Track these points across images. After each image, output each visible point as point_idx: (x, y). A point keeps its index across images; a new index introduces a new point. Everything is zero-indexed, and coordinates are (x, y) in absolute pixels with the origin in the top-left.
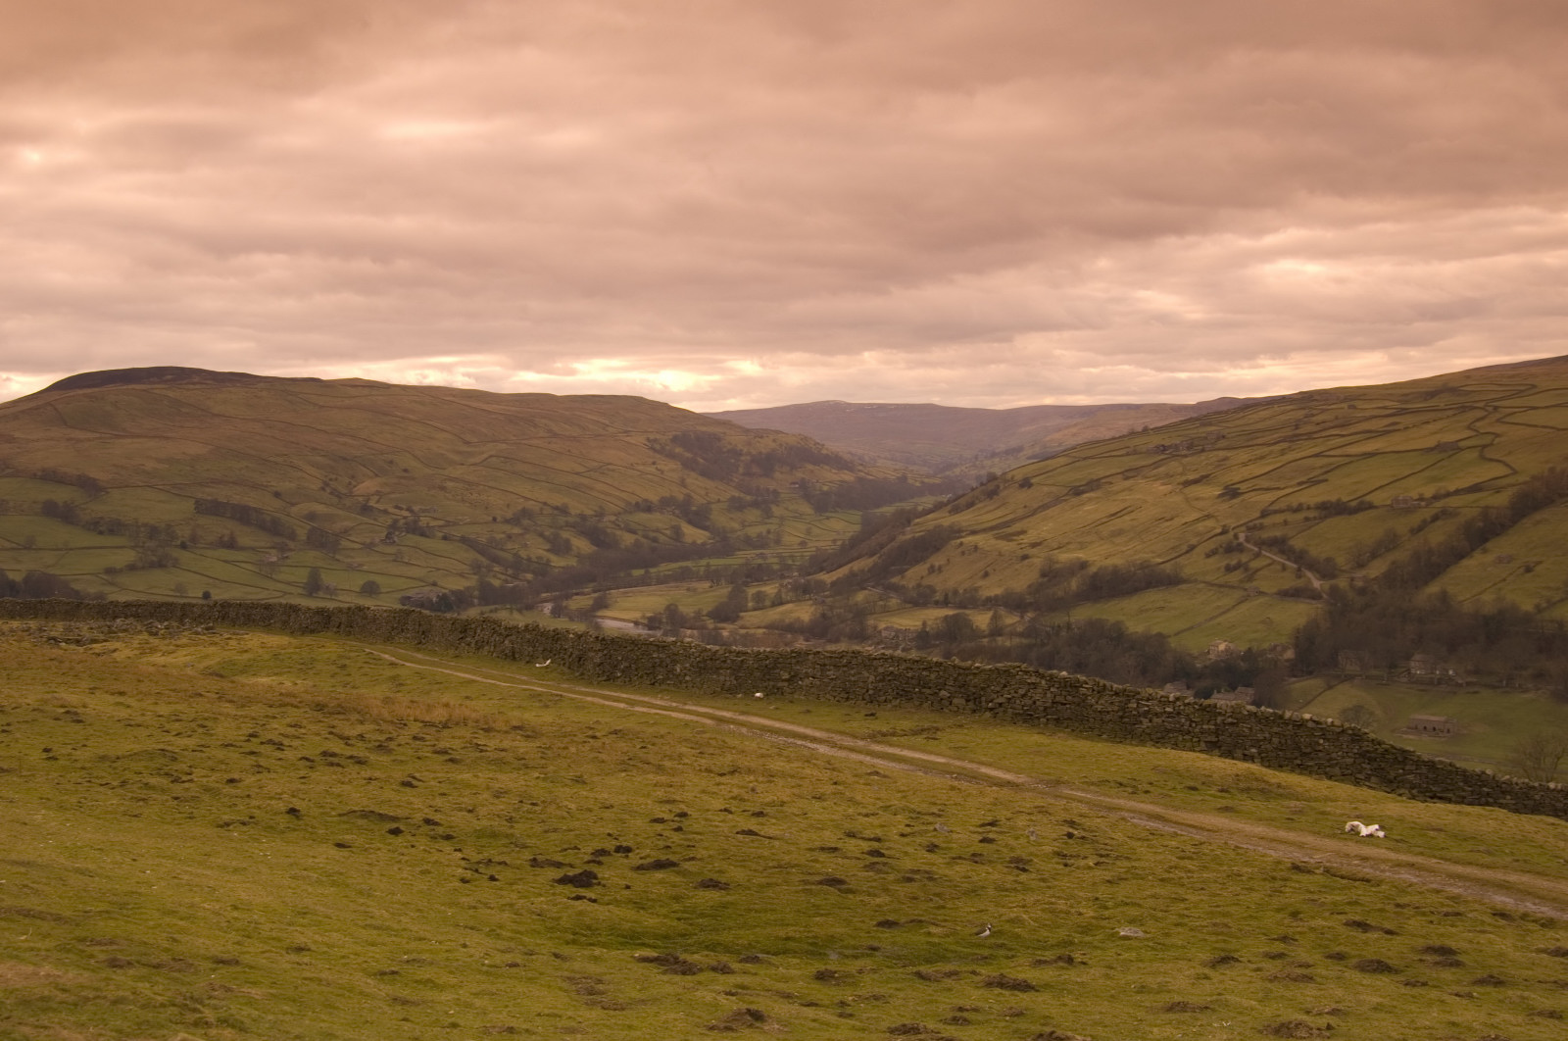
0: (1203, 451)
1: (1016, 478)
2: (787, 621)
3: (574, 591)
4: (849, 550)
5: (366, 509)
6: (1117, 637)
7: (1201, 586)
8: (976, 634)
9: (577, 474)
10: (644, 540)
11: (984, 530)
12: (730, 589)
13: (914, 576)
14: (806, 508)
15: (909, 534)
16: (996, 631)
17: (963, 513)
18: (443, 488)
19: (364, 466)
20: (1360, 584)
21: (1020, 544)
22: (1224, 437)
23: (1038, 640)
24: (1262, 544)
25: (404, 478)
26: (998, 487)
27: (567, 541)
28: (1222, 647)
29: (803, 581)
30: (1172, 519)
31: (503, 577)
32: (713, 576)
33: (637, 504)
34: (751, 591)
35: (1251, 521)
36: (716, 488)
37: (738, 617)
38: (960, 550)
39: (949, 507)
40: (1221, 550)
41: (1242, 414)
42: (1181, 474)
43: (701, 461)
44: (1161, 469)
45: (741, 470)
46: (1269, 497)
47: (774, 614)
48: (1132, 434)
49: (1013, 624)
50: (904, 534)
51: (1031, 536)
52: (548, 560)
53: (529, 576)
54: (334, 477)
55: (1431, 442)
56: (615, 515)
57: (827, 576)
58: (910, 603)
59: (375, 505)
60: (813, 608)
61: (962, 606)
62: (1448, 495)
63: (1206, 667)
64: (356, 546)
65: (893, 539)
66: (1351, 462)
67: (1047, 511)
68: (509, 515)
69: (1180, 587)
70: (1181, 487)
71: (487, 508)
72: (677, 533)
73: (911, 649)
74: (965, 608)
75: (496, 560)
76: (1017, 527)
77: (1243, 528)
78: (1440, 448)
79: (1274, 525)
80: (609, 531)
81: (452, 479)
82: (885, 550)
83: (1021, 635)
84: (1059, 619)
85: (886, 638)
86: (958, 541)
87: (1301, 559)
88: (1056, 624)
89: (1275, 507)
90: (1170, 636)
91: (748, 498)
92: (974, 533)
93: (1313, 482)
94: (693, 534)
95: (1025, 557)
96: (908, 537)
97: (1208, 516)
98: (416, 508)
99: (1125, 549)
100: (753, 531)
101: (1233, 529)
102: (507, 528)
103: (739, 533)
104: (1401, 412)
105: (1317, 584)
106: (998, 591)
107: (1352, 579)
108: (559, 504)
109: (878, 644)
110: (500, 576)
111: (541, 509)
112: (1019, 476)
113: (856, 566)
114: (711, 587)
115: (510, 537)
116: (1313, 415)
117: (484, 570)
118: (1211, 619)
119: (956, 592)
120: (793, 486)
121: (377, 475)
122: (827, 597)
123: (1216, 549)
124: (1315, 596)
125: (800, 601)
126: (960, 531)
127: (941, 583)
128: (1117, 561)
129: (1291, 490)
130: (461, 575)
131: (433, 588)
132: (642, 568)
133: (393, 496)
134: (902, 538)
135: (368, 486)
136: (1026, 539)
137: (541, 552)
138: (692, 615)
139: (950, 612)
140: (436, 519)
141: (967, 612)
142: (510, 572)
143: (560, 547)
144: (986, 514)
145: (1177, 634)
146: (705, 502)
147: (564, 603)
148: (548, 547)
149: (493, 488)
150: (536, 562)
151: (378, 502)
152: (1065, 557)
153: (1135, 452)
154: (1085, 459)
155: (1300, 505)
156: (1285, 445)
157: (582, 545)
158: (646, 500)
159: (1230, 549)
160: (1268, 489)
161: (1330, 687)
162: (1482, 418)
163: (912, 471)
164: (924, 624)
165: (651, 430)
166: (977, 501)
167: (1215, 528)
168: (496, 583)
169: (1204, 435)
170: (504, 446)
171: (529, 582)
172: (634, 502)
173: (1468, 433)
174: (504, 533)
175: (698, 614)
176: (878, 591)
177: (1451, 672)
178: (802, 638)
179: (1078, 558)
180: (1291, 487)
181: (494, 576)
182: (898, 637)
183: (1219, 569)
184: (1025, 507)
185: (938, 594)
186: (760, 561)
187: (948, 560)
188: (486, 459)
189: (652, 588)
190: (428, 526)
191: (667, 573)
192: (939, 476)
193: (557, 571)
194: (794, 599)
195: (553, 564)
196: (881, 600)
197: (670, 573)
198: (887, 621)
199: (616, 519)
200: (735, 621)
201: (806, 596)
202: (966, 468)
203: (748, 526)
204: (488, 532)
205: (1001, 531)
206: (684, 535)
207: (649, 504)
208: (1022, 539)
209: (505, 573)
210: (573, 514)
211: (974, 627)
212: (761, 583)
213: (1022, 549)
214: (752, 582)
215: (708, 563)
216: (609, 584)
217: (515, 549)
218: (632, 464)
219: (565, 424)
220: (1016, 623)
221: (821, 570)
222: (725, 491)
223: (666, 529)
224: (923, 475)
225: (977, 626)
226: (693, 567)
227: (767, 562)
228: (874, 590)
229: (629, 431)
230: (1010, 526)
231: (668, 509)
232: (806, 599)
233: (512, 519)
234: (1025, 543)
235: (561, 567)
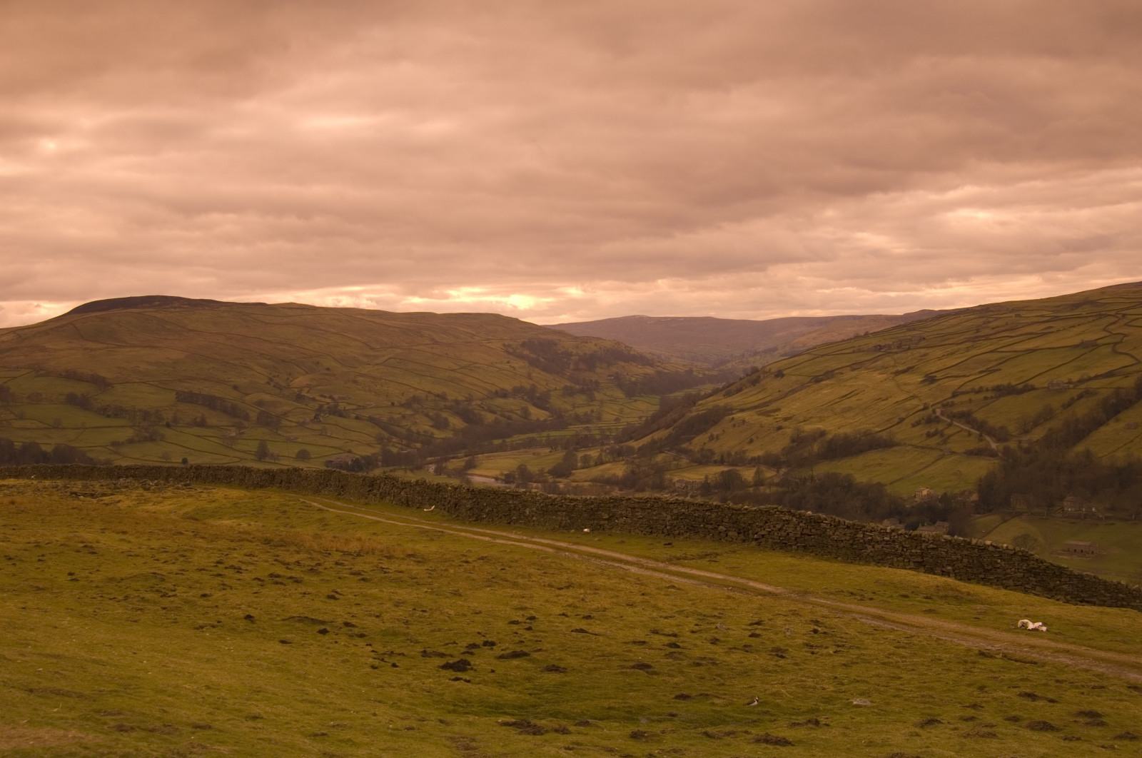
0: (909, 349)
1: (772, 371)
2: (606, 476)
3: (451, 456)
4: (651, 425)
5: (299, 398)
6: (848, 486)
7: (909, 448)
8: (745, 485)
9: (453, 370)
10: (501, 419)
11: (749, 409)
12: (564, 453)
13: (698, 442)
14: (620, 394)
15: (695, 412)
16: (759, 482)
17: (734, 396)
18: (355, 382)
19: (298, 366)
20: (1025, 445)
21: (777, 418)
22: (924, 339)
23: (790, 488)
24: (953, 416)
25: (327, 374)
26: (759, 377)
27: (446, 420)
28: (925, 492)
29: (617, 447)
30: (887, 399)
31: (400, 446)
32: (552, 444)
33: (496, 392)
34: (580, 455)
35: (945, 400)
36: (554, 380)
37: (571, 473)
38: (732, 423)
39: (724, 392)
40: (923, 421)
41: (937, 322)
42: (894, 366)
43: (543, 360)
44: (879, 363)
45: (572, 367)
46: (958, 382)
47: (596, 472)
48: (857, 337)
49: (772, 477)
50: (691, 412)
51: (784, 413)
52: (432, 434)
53: (418, 445)
54: (277, 374)
55: (1077, 341)
56: (480, 400)
57: (635, 443)
58: (696, 462)
59: (306, 395)
60: (626, 466)
61: (734, 464)
62: (1090, 379)
63: (913, 507)
64: (294, 424)
65: (683, 416)
66: (1019, 356)
67: (796, 394)
68: (403, 401)
69: (893, 449)
70: (893, 376)
71: (387, 396)
72: (526, 413)
73: (697, 496)
74: (736, 465)
75: (394, 434)
76: (773, 406)
77: (939, 405)
78: (1083, 345)
79: (962, 403)
80: (476, 411)
81: (362, 375)
82: (678, 423)
83: (777, 485)
84: (805, 473)
85: (679, 488)
86: (731, 417)
87: (982, 427)
88: (803, 477)
89: (963, 389)
90: (886, 485)
91: (577, 387)
92: (742, 410)
93: (990, 371)
94: (537, 414)
95: (780, 428)
96: (694, 414)
97: (914, 397)
98: (336, 397)
99: (852, 421)
100: (581, 411)
101: (932, 406)
102: (402, 410)
103: (570, 413)
104: (1055, 319)
105: (994, 445)
106: (760, 453)
107: (1020, 442)
108: (439, 393)
109: (673, 492)
110: (397, 445)
111: (427, 397)
112: (774, 369)
113: (657, 435)
114: (551, 452)
115: (404, 417)
116: (989, 322)
117: (385, 440)
118: (917, 472)
119: (729, 454)
120: (609, 378)
121: (307, 373)
122: (635, 458)
123: (920, 421)
124: (993, 454)
125: (615, 461)
126: (732, 409)
127: (719, 447)
128: (847, 430)
129: (974, 377)
130: (369, 445)
131: (349, 454)
132: (500, 438)
133: (319, 388)
134: (689, 415)
135: (301, 380)
136: (780, 415)
137: (427, 428)
138: (537, 472)
139: (725, 469)
140: (350, 404)
141: (737, 468)
142: (404, 442)
143: (440, 424)
144: (752, 397)
145: (891, 483)
146: (546, 390)
147: (444, 465)
148: (431, 424)
149: (391, 381)
150: (423, 435)
151: (308, 392)
152: (808, 428)
153: (859, 351)
154: (822, 356)
155: (981, 388)
156: (969, 344)
157: (456, 422)
158: (503, 389)
159: (930, 421)
160: (957, 377)
161: (1005, 521)
162: (1114, 323)
163: (697, 366)
164: (707, 477)
165: (505, 338)
166: (744, 388)
167: (919, 405)
168: (395, 450)
169: (909, 337)
170: (399, 351)
171: (417, 449)
172: (494, 391)
173: (1104, 334)
174: (400, 414)
175: (541, 472)
176: (673, 454)
177: (1094, 510)
178: (617, 488)
179: (818, 428)
180: (975, 374)
181: (393, 446)
182: (687, 487)
183: (922, 435)
184: (779, 391)
185: (716, 456)
186: (586, 433)
187: (724, 431)
188: (386, 360)
189: (508, 453)
190: (344, 410)
191: (518, 442)
192: (716, 369)
193: (438, 441)
194: (611, 460)
195: (435, 436)
196: (675, 460)
197: (521, 442)
198: (679, 476)
199: (481, 403)
200: (568, 477)
201: (620, 458)
202: (736, 363)
203: (577, 407)
204: (388, 413)
205: (762, 409)
206: (530, 414)
207: (505, 392)
208: (778, 415)
209: (401, 443)
210: (450, 400)
211: (743, 480)
212: (587, 449)
213: (777, 422)
214: (581, 448)
215: (548, 435)
216: (476, 451)
217: (408, 425)
218: (492, 363)
219: (443, 334)
220: (774, 476)
221: (631, 439)
222: (560, 382)
223: (518, 410)
224: (704, 369)
225: (745, 479)
226: (537, 437)
227: (591, 433)
228: (670, 453)
229: (490, 339)
230: (768, 406)
231: (519, 395)
232: (620, 460)
233: (406, 403)
234: (779, 418)
235: (441, 439)
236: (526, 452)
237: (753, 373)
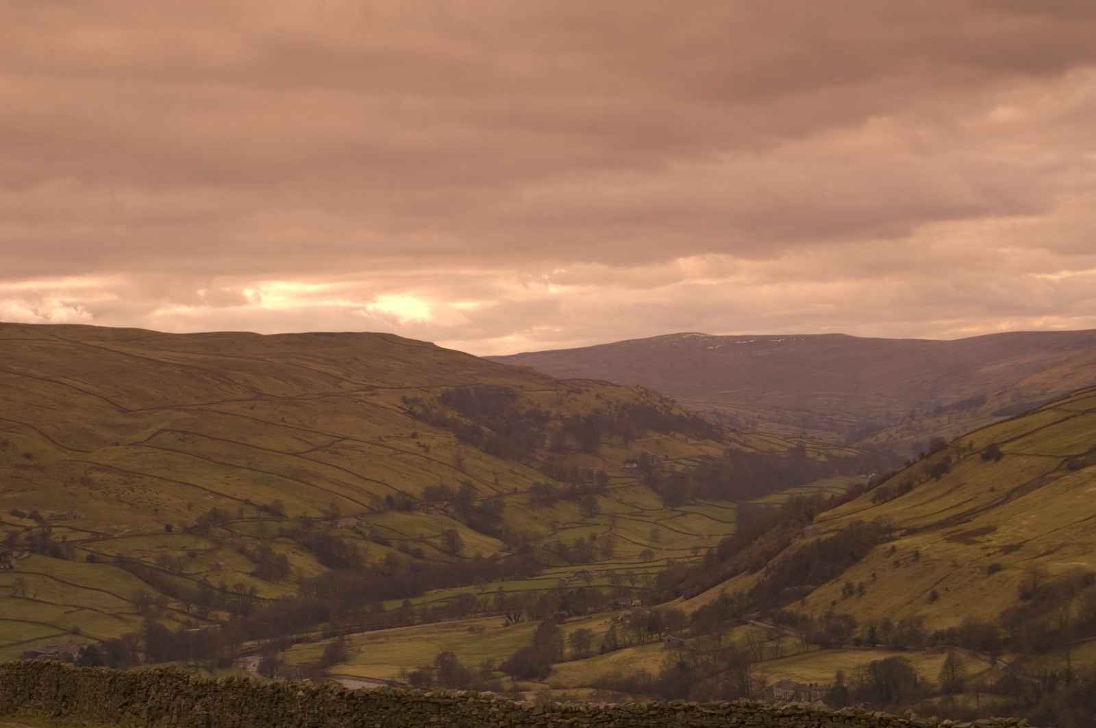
1: (975, 446)
2: (625, 675)
3: (294, 637)
4: (718, 562)
8: (921, 691)
9: (296, 454)
10: (400, 555)
11: (928, 528)
12: (535, 628)
13: (821, 600)
14: (650, 500)
15: (809, 537)
16: (953, 686)
17: (895, 501)
18: (86, 482)
21: (988, 548)
23: (1021, 698)
25: (25, 467)
26: (948, 459)
27: (283, 560)
29: (648, 612)
31: (184, 618)
32: (509, 609)
33: (389, 499)
34: (569, 630)
36: (511, 471)
37: (550, 670)
38: (892, 558)
39: (872, 493)
43: (487, 430)
45: (548, 443)
47: (604, 666)
49: (980, 674)
50: (803, 536)
51: (1002, 536)
52: (253, 590)
53: (224, 615)
56: (356, 517)
57: (686, 603)
58: (816, 643)
60: (666, 653)
61: (897, 646)
65: (786, 544)
67: (1028, 495)
68: (191, 520)
71: (156, 511)
72: (452, 544)
74: (903, 649)
75: (171, 591)
76: (979, 522)
80: (346, 541)
81: (103, 468)
82: (775, 561)
83: (993, 691)
84: (1053, 665)
86: (889, 545)
88: (1049, 674)
91: (561, 486)
92: (913, 532)
94: (477, 544)
95: (995, 569)
96: (810, 540)
98: (45, 514)
100: (569, 538)
102: (189, 541)
103: (546, 541)
106: (952, 622)
108: (269, 503)
110: (178, 616)
111: (241, 511)
112: (980, 442)
113: (732, 587)
114: (507, 625)
115: (192, 555)
117: (153, 607)
119: (887, 625)
120: (628, 466)
122: (686, 636)
125: (644, 643)
126: (890, 530)
127: (862, 612)
130: (118, 616)
131: (75, 638)
132: (399, 598)
133: (8, 496)
134: (800, 543)
136: (995, 540)
137: (242, 577)
138: (478, 669)
139: (880, 657)
140: (76, 530)
141: (907, 655)
142: (194, 609)
143: (273, 569)
144: (932, 502)
146: (495, 493)
147: (279, 656)
148: (252, 569)
149: (165, 479)
150: (234, 594)
152: (1058, 567)
154: (1084, 413)
157: (305, 564)
158: (403, 493)
163: (813, 438)
164: (840, 676)
165: (407, 384)
166: (916, 483)
168: (173, 627)
170: (181, 415)
171: (223, 624)
172: (384, 497)
174: (183, 548)
175: (487, 669)
176: (766, 625)
179: (1078, 568)
181: (170, 617)
182: (799, 698)
184: (992, 490)
185: (859, 629)
186: (581, 583)
187: (874, 575)
188: (155, 435)
189: (416, 628)
190: (64, 542)
191: (437, 605)
192: (855, 445)
193: (267, 605)
194: (635, 641)
195: (258, 595)
196: (771, 640)
197: (443, 604)
198: (781, 672)
199: (358, 524)
200: (544, 678)
201: (655, 636)
202: (897, 432)
203: (561, 529)
204: (159, 547)
205: (955, 529)
206: (463, 545)
207: (408, 498)
208: (989, 541)
209: (186, 611)
210: (291, 517)
211: (918, 680)
212: (583, 617)
213: (989, 555)
214: (570, 616)
215: (501, 588)
216: (348, 624)
217: (201, 573)
218: (380, 437)
219: (275, 378)
220: (984, 672)
221: (677, 594)
222: (525, 477)
223: (435, 537)
224: (829, 445)
225: (922, 678)
226: (478, 594)
227: (591, 584)
228: (760, 624)
229: (375, 387)
230: (968, 521)
231: (438, 506)
232: (654, 640)
233: (196, 526)
234: (993, 547)
235: (273, 600)
236: (454, 626)
237: (933, 452)
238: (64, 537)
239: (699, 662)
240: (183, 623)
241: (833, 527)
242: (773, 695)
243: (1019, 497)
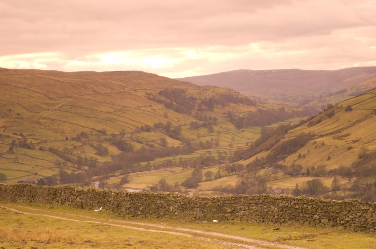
1: (343, 107)
2: (224, 186)
3: (110, 175)
4: (255, 148)
8: (325, 190)
9: (110, 113)
10: (146, 147)
11: (327, 135)
12: (193, 171)
13: (290, 160)
14: (231, 127)
16: (336, 188)
17: (316, 126)
18: (38, 123)
21: (347, 141)
23: (359, 192)
25: (17, 118)
26: (334, 111)
27: (106, 149)
29: (231, 165)
31: (73, 169)
32: (184, 164)
33: (142, 128)
34: (204, 171)
36: (184, 117)
37: (198, 185)
38: (315, 145)
39: (308, 123)
43: (175, 104)
45: (196, 108)
47: (216, 183)
49: (345, 184)
50: (284, 138)
51: (353, 137)
52: (96, 159)
53: (86, 168)
56: (131, 134)
57: (244, 162)
58: (289, 174)
59: (2, 133)
60: (238, 178)
61: (317, 175)
65: (278, 141)
67: (361, 123)
68: (75, 136)
71: (62, 132)
72: (164, 143)
74: (319, 176)
75: (68, 160)
76: (345, 132)
80: (128, 142)
81: (44, 118)
82: (274, 147)
83: (350, 190)
84: (370, 181)
86: (314, 141)
91: (201, 122)
92: (322, 136)
94: (172, 143)
95: (350, 148)
96: (286, 139)
98: (25, 134)
100: (204, 140)
102: (74, 143)
103: (196, 141)
106: (335, 167)
108: (101, 129)
110: (70, 168)
111: (92, 132)
112: (345, 105)
113: (260, 156)
114: (183, 170)
115: (75, 147)
117: (62, 165)
119: (313, 168)
120: (224, 115)
121: (3, 117)
122: (244, 173)
125: (229, 175)
126: (314, 136)
127: (305, 164)
130: (50, 169)
131: (36, 176)
132: (146, 161)
133: (12, 128)
134: (283, 140)
136: (350, 138)
137: (92, 155)
138: (173, 185)
139: (310, 179)
140: (35, 139)
141: (320, 178)
142: (76, 166)
143: (102, 152)
144: (328, 126)
146: (178, 125)
147: (106, 181)
149: (65, 122)
150: (90, 160)
151: (4, 131)
152: (372, 147)
157: (114, 150)
158: (147, 126)
163: (287, 105)
164: (297, 186)
165: (147, 88)
166: (323, 119)
168: (69, 172)
170: (70, 100)
171: (86, 171)
172: (140, 127)
174: (72, 145)
175: (176, 185)
176: (272, 169)
181: (68, 169)
184: (349, 121)
185: (303, 169)
186: (208, 155)
187: (308, 151)
188: (61, 107)
189: (152, 171)
190: (31, 143)
191: (159, 163)
192: (302, 107)
193: (101, 164)
194: (227, 175)
195: (98, 161)
196: (273, 173)
197: (161, 163)
198: (277, 184)
199: (131, 136)
200: (196, 187)
201: (234, 173)
202: (316, 102)
203: (201, 137)
204: (64, 145)
205: (336, 135)
206: (167, 143)
207: (148, 127)
208: (348, 139)
209: (73, 166)
210: (108, 134)
211: (324, 186)
212: (209, 167)
213: (348, 144)
214: (204, 166)
215: (181, 157)
216: (129, 170)
217: (78, 153)
218: (138, 106)
219: (102, 87)
220: (347, 183)
221: (241, 159)
222: (188, 119)
223: (158, 140)
224: (293, 107)
225: (325, 186)
226: (173, 159)
227: (212, 156)
228: (270, 168)
229: (137, 89)
230: (341, 132)
231: (159, 130)
232: (233, 174)
233: (76, 138)
234: (349, 141)
235: (103, 162)
236: (165, 170)
237: (329, 109)
238: (31, 142)
239: (249, 181)
240: (72, 170)
241: (294, 135)
242: (274, 192)
243: (358, 124)
